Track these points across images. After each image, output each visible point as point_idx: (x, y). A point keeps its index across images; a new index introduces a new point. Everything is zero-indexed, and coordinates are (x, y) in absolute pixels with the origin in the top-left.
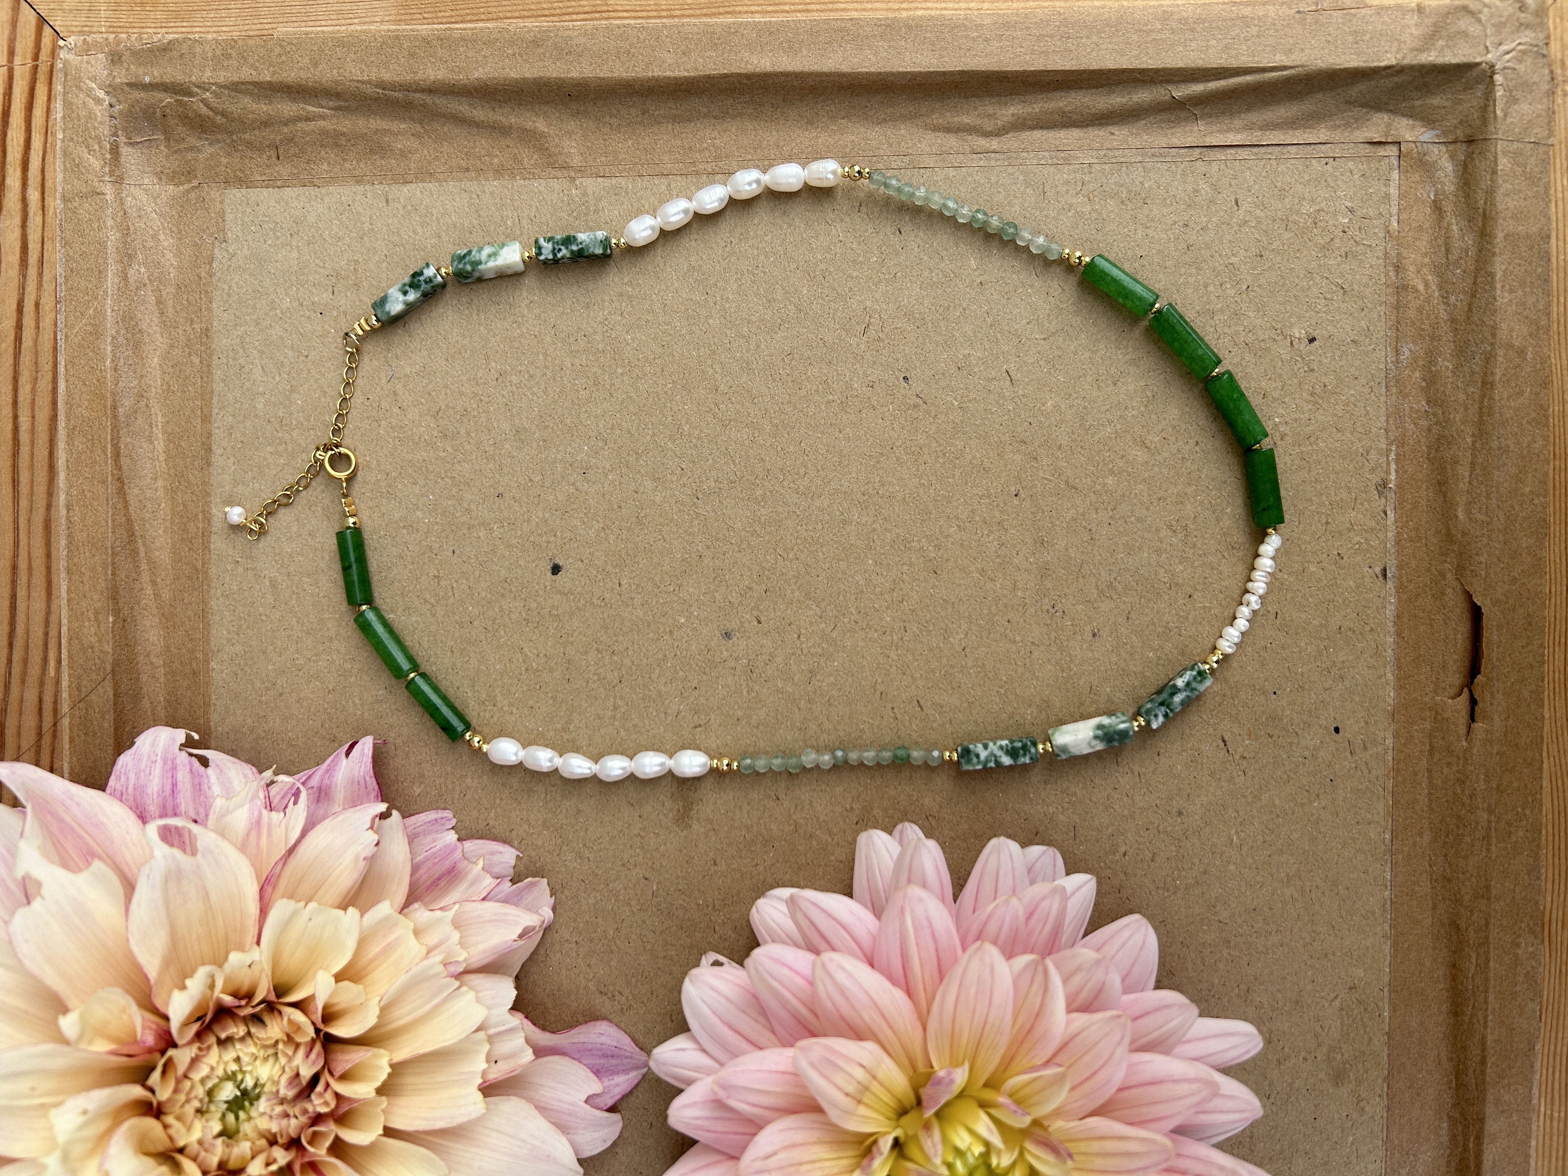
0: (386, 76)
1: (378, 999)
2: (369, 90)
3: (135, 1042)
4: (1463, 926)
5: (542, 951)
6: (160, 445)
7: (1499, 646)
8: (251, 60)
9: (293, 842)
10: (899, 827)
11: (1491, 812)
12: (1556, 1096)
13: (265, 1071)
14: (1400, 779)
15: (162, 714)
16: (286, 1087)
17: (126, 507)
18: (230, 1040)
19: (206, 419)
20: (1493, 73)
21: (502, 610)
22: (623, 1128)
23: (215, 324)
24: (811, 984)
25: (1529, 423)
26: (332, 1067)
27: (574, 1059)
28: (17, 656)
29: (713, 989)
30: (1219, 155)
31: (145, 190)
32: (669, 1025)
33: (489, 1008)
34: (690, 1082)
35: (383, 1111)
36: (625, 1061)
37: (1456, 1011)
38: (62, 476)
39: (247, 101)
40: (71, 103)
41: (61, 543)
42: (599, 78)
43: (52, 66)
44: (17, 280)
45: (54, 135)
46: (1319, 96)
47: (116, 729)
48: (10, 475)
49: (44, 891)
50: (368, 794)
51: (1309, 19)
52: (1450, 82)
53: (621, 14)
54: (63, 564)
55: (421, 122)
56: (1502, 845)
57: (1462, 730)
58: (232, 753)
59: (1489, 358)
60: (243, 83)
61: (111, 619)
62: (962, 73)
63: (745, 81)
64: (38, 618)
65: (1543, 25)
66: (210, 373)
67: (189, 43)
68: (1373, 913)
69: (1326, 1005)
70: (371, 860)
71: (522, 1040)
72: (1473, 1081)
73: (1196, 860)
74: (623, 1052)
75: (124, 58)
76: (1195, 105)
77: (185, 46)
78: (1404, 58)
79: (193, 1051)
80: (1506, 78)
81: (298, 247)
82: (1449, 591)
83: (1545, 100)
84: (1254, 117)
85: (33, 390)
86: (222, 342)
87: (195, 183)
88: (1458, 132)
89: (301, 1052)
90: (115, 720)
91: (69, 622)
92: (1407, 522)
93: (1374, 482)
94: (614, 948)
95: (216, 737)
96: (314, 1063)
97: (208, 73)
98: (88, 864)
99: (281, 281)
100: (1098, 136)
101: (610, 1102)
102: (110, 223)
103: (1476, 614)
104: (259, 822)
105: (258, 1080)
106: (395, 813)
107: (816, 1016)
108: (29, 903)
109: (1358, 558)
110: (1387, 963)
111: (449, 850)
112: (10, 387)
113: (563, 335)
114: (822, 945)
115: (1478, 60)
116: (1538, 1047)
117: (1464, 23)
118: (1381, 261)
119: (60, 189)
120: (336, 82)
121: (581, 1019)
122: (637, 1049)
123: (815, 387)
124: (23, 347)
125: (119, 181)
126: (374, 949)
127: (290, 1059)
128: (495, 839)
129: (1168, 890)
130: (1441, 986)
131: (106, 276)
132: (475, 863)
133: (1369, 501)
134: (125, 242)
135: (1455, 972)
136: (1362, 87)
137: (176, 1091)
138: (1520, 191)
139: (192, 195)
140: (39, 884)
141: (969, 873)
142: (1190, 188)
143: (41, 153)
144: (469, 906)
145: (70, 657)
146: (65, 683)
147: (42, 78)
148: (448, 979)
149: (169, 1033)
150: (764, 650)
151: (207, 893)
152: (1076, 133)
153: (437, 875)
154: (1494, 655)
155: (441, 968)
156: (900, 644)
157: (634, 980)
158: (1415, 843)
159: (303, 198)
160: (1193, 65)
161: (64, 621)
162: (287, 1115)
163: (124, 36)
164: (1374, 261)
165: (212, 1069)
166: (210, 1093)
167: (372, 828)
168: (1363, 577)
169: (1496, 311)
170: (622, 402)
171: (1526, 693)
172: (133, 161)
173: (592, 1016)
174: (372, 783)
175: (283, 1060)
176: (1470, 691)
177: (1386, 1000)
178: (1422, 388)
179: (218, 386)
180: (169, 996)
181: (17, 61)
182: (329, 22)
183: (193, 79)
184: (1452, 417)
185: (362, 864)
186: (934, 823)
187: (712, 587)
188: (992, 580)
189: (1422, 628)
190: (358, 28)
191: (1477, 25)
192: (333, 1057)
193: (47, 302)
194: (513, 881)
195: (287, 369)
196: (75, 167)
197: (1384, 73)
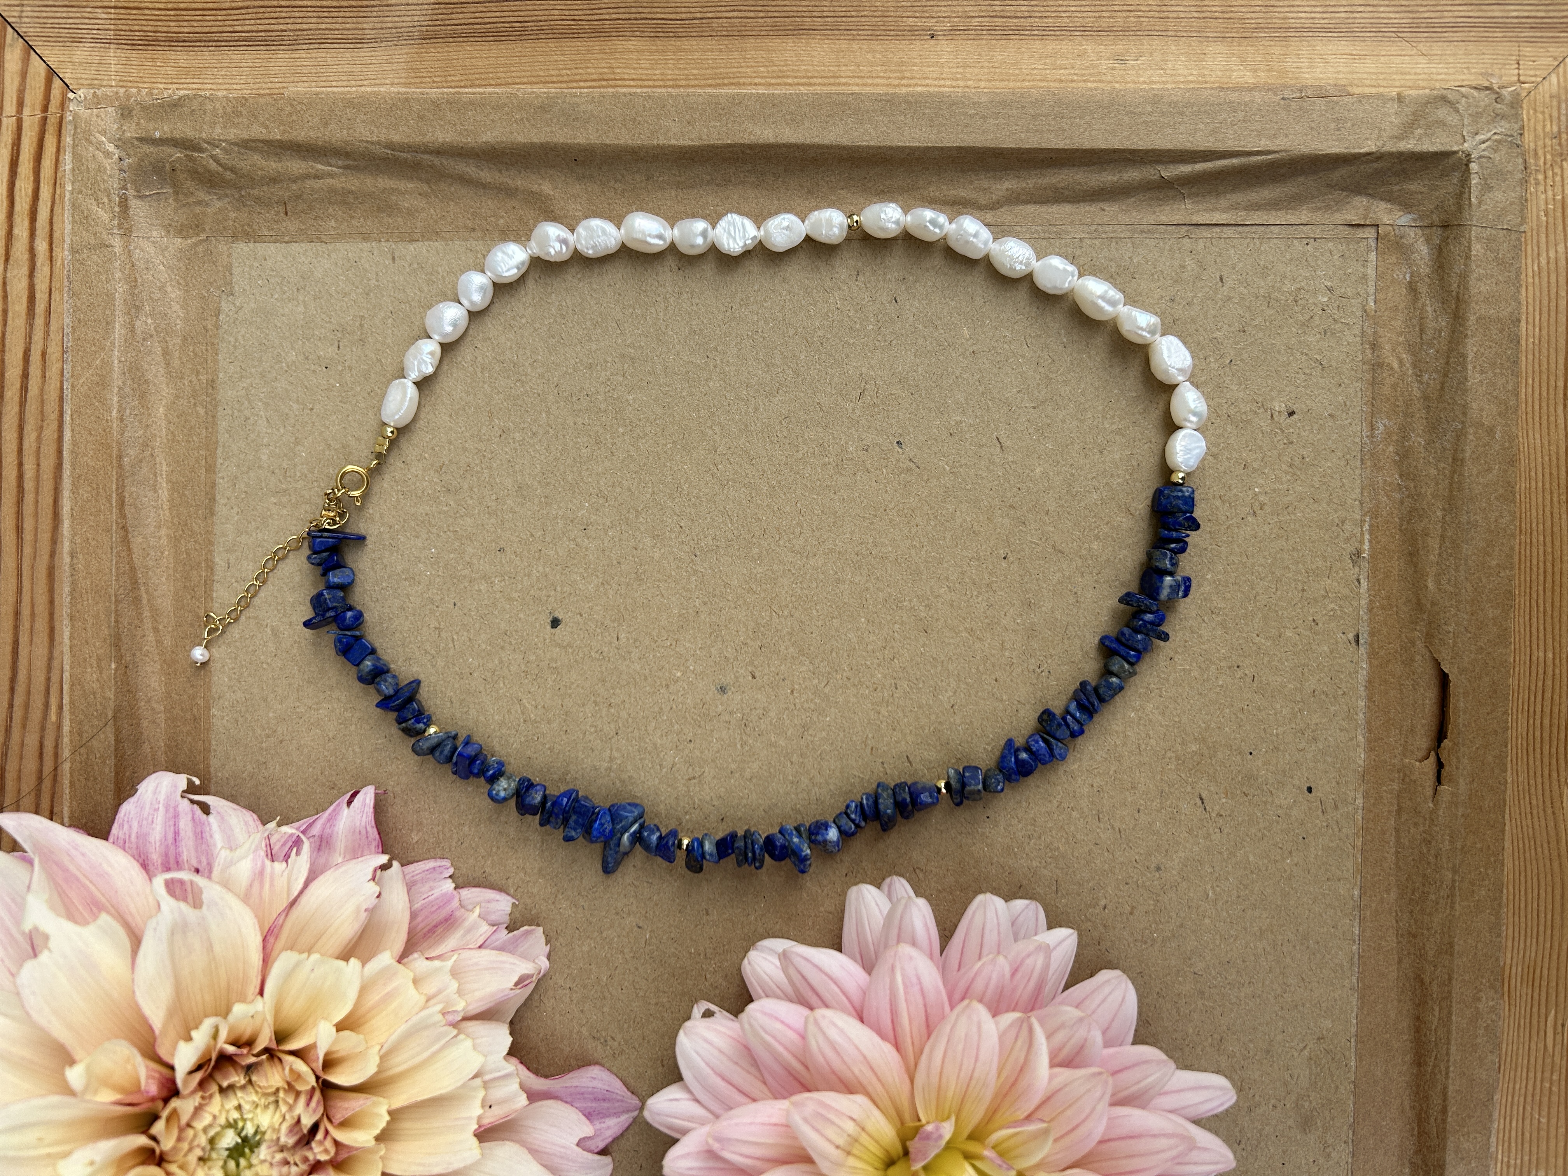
0: (396, 138)
1: (378, 1048)
2: (378, 150)
3: (138, 1090)
4: (1427, 980)
5: (536, 997)
6: (164, 494)
7: (1465, 713)
8: (261, 119)
9: (296, 893)
10: (888, 880)
11: (1455, 871)
12: (1513, 1144)
13: (266, 1119)
14: (1369, 837)
15: (163, 759)
16: (287, 1135)
17: (130, 555)
18: (231, 1087)
19: (211, 469)
20: (1469, 161)
21: (501, 662)
22: (614, 1169)
23: (221, 375)
24: (803, 1037)
25: (1496, 498)
26: (331, 1114)
27: (566, 1102)
28: (18, 701)
29: (706, 1041)
30: (1205, 233)
31: (153, 242)
32: (660, 1069)
33: (485, 1056)
34: (685, 1132)
35: (382, 1158)
36: (617, 1104)
37: (1419, 1062)
38: (66, 524)
39: (256, 158)
40: (81, 156)
41: (64, 590)
42: (605, 145)
43: (61, 118)
44: (23, 329)
45: (63, 187)
46: (1301, 179)
47: (117, 774)
48: (14, 522)
49: (51, 944)
50: (369, 844)
51: (1294, 105)
52: (1428, 168)
53: (627, 83)
54: (66, 611)
55: (428, 182)
56: (1466, 903)
57: (1429, 792)
58: (232, 798)
59: (1460, 436)
60: (253, 141)
61: (113, 666)
62: (959, 149)
63: (748, 151)
64: (40, 664)
65: (1517, 116)
66: (214, 424)
67: (200, 100)
68: (1342, 966)
69: (1296, 1054)
70: (371, 912)
71: (517, 1086)
72: (1435, 1129)
73: (1173, 914)
74: (614, 1096)
75: (134, 112)
76: (1183, 185)
77: (195, 102)
78: (1384, 145)
79: (197, 1099)
80: (1481, 167)
81: (304, 301)
82: (1418, 658)
83: (1518, 189)
84: (1238, 197)
85: (39, 438)
86: (227, 393)
87: (203, 236)
88: (1434, 217)
89: (302, 1100)
90: (116, 765)
91: (72, 668)
92: (1379, 590)
93: (1349, 551)
94: (607, 994)
95: (216, 782)
96: (314, 1111)
97: (218, 130)
98: (95, 917)
99: (287, 334)
100: (1089, 212)
101: (601, 1145)
102: (118, 275)
103: (1444, 680)
104: (262, 873)
105: (258, 1127)
106: (395, 864)
107: (807, 1068)
108: (35, 955)
109: (1332, 625)
110: (1354, 1015)
111: (447, 899)
112: (16, 435)
113: (566, 394)
114: (814, 1000)
115: (1455, 148)
116: (1497, 1097)
117: (1442, 113)
118: (1358, 339)
119: (68, 240)
120: (346, 142)
121: (574, 1063)
122: (629, 1093)
123: (811, 450)
124: (29, 395)
125: (127, 234)
126: (374, 998)
127: (291, 1108)
128: (492, 887)
129: (1145, 943)
130: (1405, 1037)
131: (113, 327)
132: (472, 911)
133: (1344, 570)
134: (132, 294)
135: (1419, 1024)
136: (1343, 171)
137: (179, 1139)
138: (1492, 276)
139: (200, 249)
140: (46, 937)
141: (956, 926)
142: (1176, 264)
143: (49, 204)
144: (466, 954)
145: (72, 702)
146: (66, 729)
147: (51, 129)
148: (447, 1028)
149: (173, 1081)
150: (758, 705)
151: (211, 945)
152: (1067, 208)
153: (434, 923)
154: (1461, 721)
155: (439, 1017)
156: (891, 700)
157: (626, 1026)
158: (1382, 899)
159: (310, 253)
160: (1182, 148)
161: (67, 667)
162: (287, 1163)
163: (134, 90)
164: (1351, 339)
165: (215, 1117)
166: (212, 1141)
167: (373, 879)
168: (1337, 643)
169: (1467, 391)
170: (623, 461)
171: (1490, 759)
172: (141, 214)
173: (584, 1062)
174: (373, 833)
175: (283, 1108)
176: (1437, 755)
177: (1353, 1050)
178: (1395, 462)
179: (223, 437)
180: (174, 1047)
181: (26, 111)
182: (340, 83)
183: (204, 135)
184: (1423, 491)
185: (363, 915)
186: (921, 875)
187: (709, 642)
188: (980, 639)
189: (1392, 693)
190: (368, 89)
191: (1454, 115)
192: (331, 1103)
193: (54, 351)
194: (510, 929)
195: (292, 421)
196: (83, 219)
197: (1364, 159)
